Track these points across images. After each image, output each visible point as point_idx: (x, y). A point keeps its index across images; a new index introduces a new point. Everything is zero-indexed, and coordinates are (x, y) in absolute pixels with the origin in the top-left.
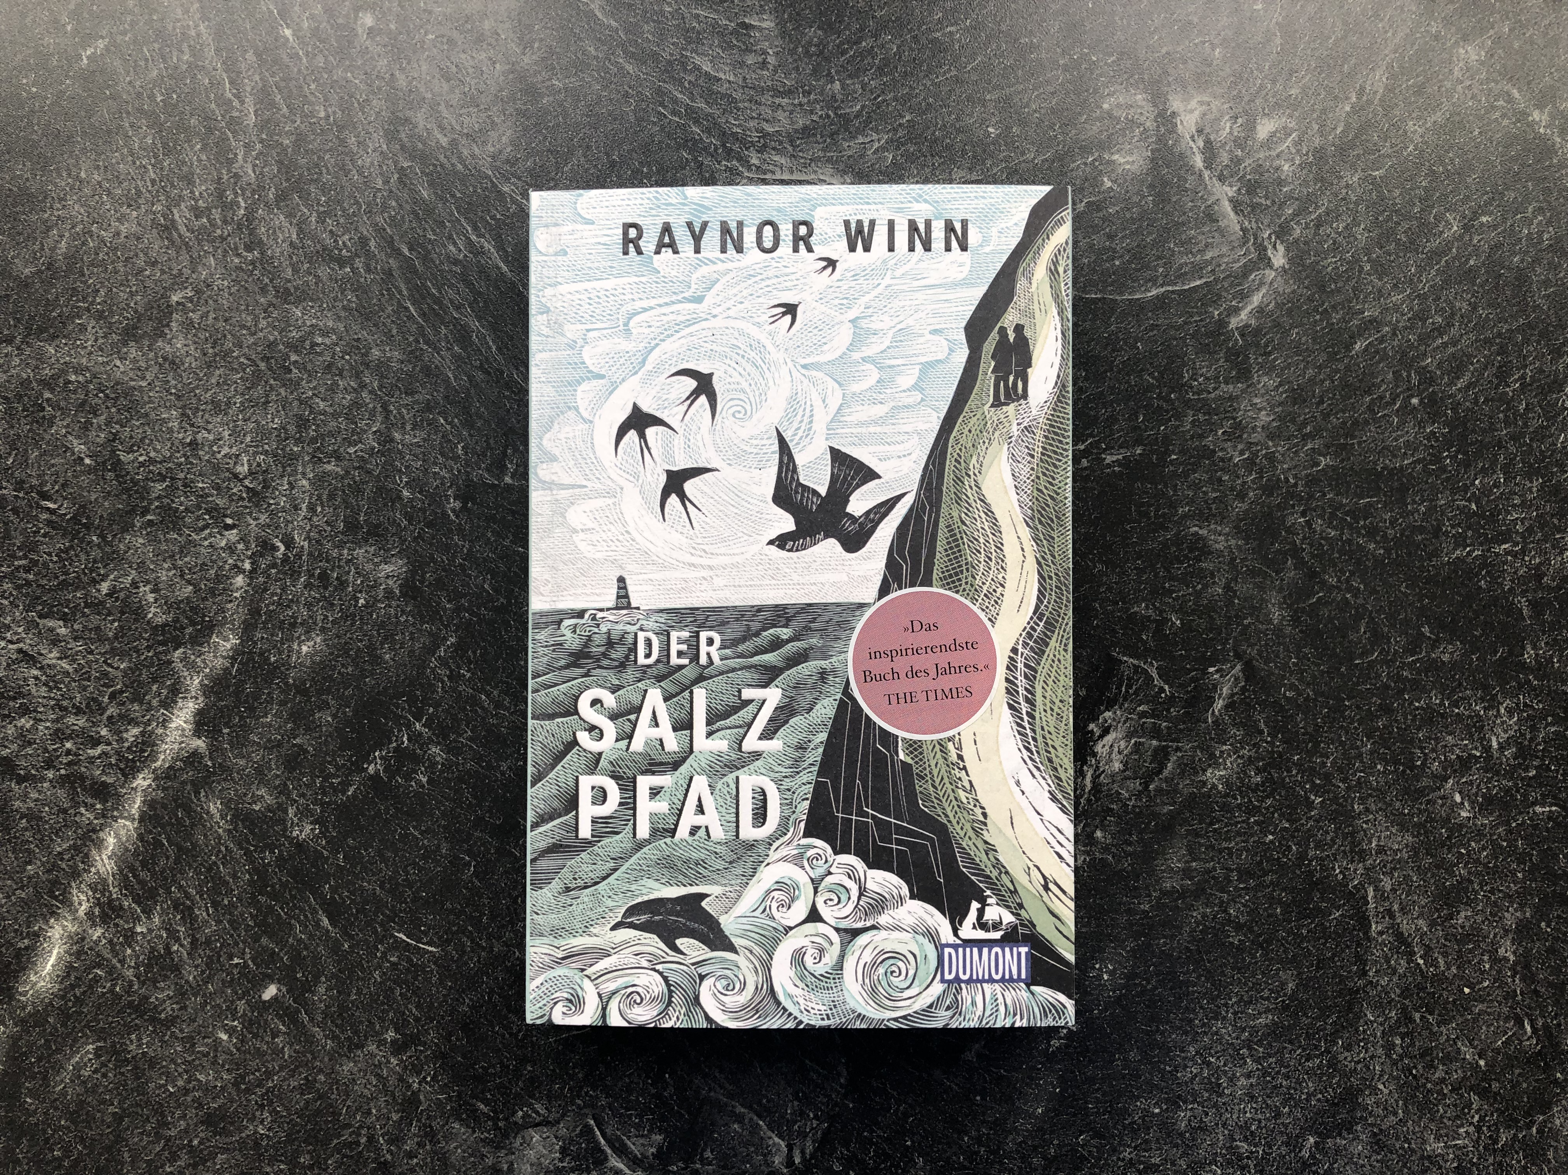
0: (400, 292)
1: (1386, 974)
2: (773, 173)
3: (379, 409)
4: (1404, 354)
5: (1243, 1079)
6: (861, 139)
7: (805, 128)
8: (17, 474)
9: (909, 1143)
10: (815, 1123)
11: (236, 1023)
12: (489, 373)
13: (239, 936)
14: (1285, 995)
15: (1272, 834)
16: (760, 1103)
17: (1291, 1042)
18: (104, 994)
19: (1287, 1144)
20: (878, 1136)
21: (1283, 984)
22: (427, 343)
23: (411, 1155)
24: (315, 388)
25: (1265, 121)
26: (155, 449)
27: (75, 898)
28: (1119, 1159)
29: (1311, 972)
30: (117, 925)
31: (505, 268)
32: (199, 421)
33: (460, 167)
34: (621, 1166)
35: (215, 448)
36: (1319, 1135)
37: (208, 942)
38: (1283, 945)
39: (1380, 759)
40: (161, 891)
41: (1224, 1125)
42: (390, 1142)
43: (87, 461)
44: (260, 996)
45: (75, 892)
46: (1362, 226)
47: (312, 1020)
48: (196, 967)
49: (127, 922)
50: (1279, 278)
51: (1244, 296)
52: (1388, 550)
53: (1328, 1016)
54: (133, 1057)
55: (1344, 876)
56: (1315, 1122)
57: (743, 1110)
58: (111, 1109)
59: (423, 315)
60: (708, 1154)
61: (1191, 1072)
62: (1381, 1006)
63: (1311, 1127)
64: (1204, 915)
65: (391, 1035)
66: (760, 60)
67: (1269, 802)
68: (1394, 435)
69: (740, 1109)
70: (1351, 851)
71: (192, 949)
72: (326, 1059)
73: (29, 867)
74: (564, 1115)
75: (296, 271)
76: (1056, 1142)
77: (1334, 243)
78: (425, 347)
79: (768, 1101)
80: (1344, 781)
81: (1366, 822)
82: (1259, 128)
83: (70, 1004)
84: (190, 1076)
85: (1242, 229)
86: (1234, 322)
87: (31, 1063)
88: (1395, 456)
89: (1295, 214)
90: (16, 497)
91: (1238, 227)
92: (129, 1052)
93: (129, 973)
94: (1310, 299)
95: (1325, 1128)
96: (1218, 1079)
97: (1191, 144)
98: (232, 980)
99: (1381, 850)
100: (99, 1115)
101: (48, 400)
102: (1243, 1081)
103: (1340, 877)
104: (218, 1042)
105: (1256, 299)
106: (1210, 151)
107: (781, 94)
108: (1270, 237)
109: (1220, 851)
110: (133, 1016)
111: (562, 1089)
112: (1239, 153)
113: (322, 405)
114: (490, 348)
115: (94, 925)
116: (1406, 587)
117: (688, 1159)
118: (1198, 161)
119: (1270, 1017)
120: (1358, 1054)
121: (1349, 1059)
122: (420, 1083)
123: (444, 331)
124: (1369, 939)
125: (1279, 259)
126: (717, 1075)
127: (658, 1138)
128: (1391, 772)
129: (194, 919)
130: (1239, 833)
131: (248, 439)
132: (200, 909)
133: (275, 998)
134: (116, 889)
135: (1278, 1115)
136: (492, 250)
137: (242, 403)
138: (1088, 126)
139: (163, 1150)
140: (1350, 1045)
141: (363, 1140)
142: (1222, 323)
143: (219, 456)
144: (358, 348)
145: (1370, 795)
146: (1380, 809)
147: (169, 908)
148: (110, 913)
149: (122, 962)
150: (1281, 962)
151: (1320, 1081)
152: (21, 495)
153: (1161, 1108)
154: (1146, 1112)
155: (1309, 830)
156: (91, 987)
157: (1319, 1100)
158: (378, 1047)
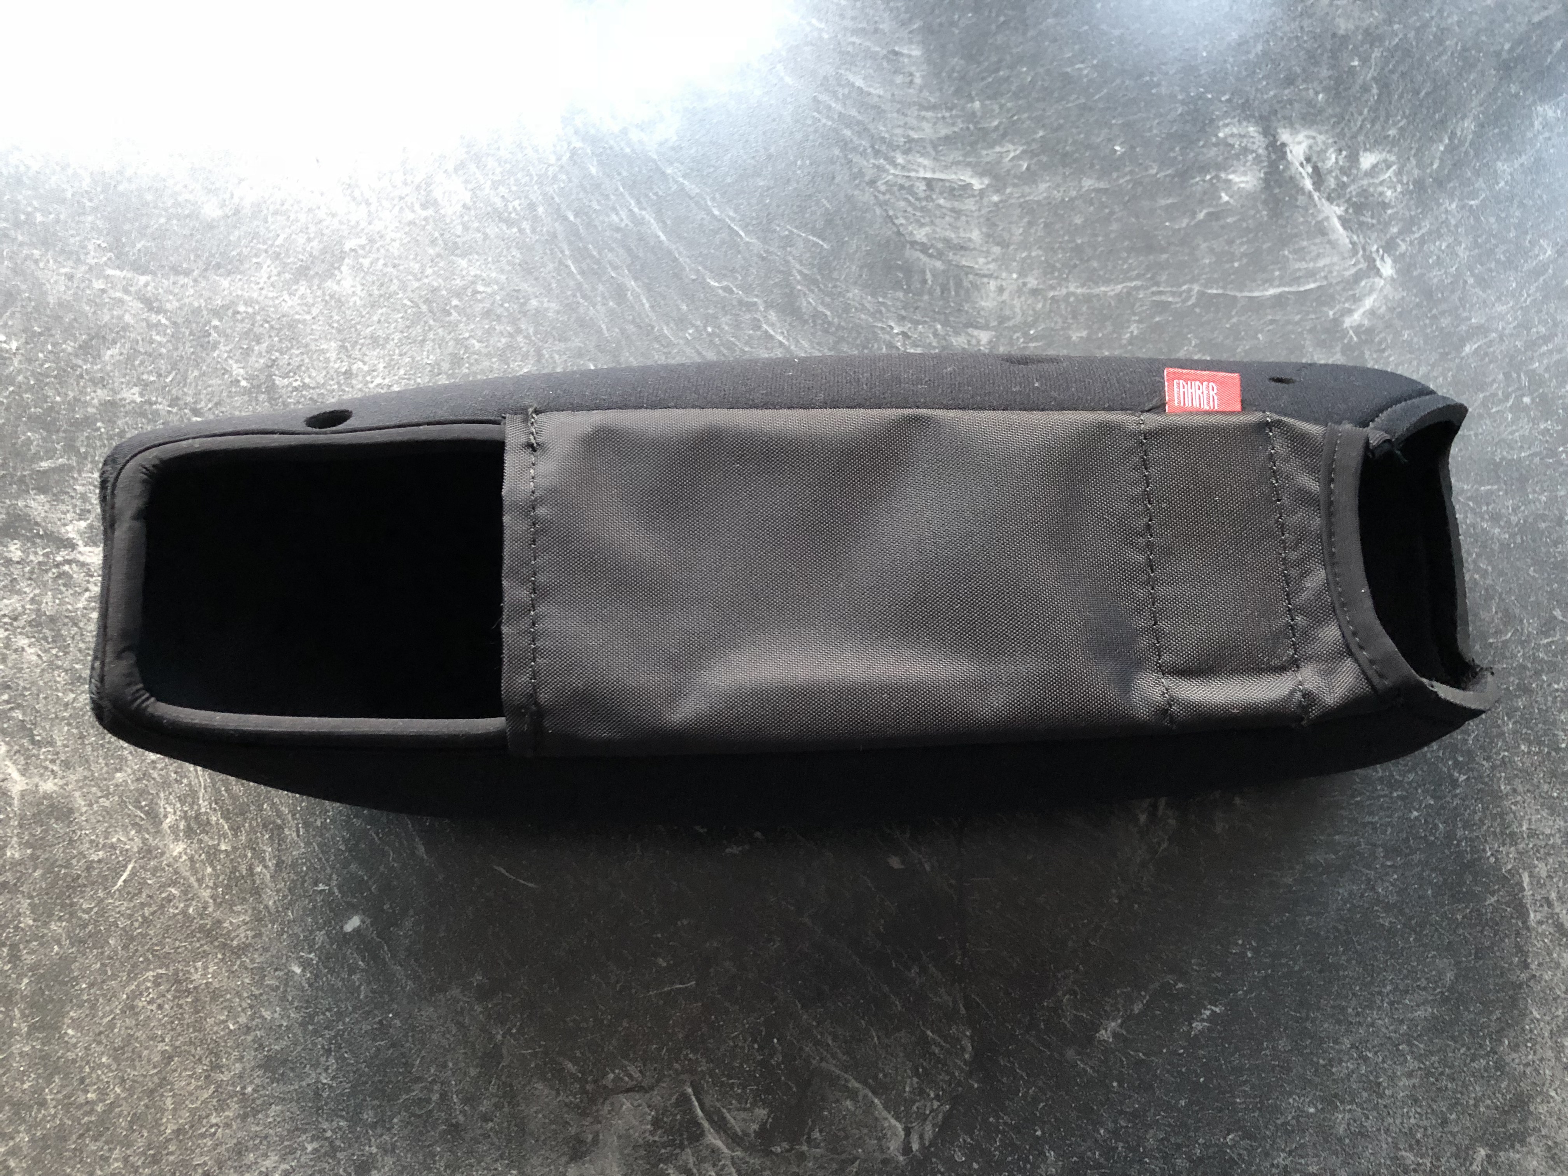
0: (562, 252)
1: (1550, 968)
2: (917, 171)
3: (532, 352)
4: (1512, 358)
5: (1404, 1079)
6: (998, 149)
7: (947, 138)
8: (174, 392)
9: (1039, 1133)
10: (936, 1104)
11: (312, 956)
12: (640, 328)
13: (327, 860)
14: (1444, 986)
15: (1417, 810)
16: (875, 1078)
17: (1453, 1038)
18: (175, 915)
19: (1457, 1156)
20: (1005, 1123)
21: (1441, 974)
22: (584, 297)
23: (486, 1118)
24: (472, 330)
25: (1368, 154)
26: (310, 377)
27: (162, 810)
28: (1272, 1165)
29: (1469, 962)
30: (200, 841)
31: (663, 237)
32: (356, 353)
33: (628, 150)
34: (719, 1143)
35: (368, 378)
36: (1492, 1146)
37: (294, 865)
38: (1437, 930)
39: (1523, 740)
40: (252, 808)
41: (1387, 1131)
42: (466, 1101)
43: (244, 383)
44: (342, 927)
45: (162, 803)
46: (1463, 246)
47: (394, 957)
48: (278, 891)
49: (212, 838)
50: (1388, 286)
51: (1356, 300)
52: (1513, 536)
53: (1492, 1012)
54: (195, 988)
55: (1497, 859)
56: (1484, 1134)
57: (857, 1085)
58: (161, 1047)
59: (582, 273)
60: (816, 1135)
61: (1347, 1068)
62: (1547, 1003)
63: (1482, 1137)
64: (1351, 893)
65: (478, 978)
66: (908, 80)
67: (1411, 776)
68: (1509, 429)
69: (854, 1084)
70: (1502, 833)
71: (276, 871)
72: (405, 1002)
73: (118, 775)
74: (659, 1081)
75: (466, 228)
76: (1201, 1141)
77: (1438, 257)
78: (582, 301)
79: (885, 1076)
80: (1488, 759)
81: (1515, 804)
82: (1362, 160)
83: (136, 924)
84: (255, 1013)
85: (1351, 243)
86: (1349, 322)
87: (82, 990)
88: (1512, 448)
89: (1400, 233)
90: (169, 412)
91: (1347, 241)
92: (192, 982)
93: (206, 894)
94: (1419, 305)
95: (1496, 1140)
96: (1377, 1077)
97: (1301, 169)
98: (314, 907)
99: (1532, 834)
100: (146, 1053)
101: (215, 327)
102: (1404, 1082)
103: (1492, 860)
104: (290, 974)
105: (1368, 303)
106: (1318, 176)
107: (927, 109)
108: (1378, 251)
109: (1364, 825)
110: (203, 942)
111: (659, 1049)
112: (1345, 179)
113: (477, 345)
114: (643, 305)
115: (177, 839)
116: (1535, 571)
117: (794, 1139)
118: (1308, 184)
119: (1430, 1010)
120: (1527, 1056)
121: (1517, 1061)
122: (504, 1036)
123: (601, 287)
124: (1528, 929)
125: (1387, 268)
126: (830, 1042)
127: (761, 1112)
128: (1536, 754)
129: (282, 840)
130: (1381, 808)
131: (402, 372)
132: (290, 829)
133: (357, 931)
134: (206, 803)
135: (1445, 1122)
136: (652, 221)
137: (400, 340)
138: (1205, 150)
139: (211, 1097)
140: (1517, 1045)
141: (435, 1097)
142: (1336, 322)
143: (371, 386)
144: (517, 298)
145: (1516, 776)
146: (1528, 791)
147: (258, 825)
148: (195, 827)
149: (200, 881)
150: (1437, 949)
151: (1489, 1085)
152: (175, 410)
153: (1316, 1108)
154: (1301, 1113)
155: (1455, 808)
156: (162, 907)
157: (1488, 1107)
158: (462, 991)
